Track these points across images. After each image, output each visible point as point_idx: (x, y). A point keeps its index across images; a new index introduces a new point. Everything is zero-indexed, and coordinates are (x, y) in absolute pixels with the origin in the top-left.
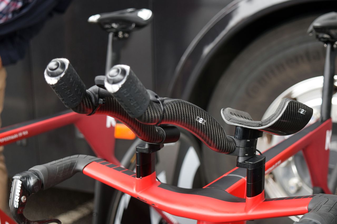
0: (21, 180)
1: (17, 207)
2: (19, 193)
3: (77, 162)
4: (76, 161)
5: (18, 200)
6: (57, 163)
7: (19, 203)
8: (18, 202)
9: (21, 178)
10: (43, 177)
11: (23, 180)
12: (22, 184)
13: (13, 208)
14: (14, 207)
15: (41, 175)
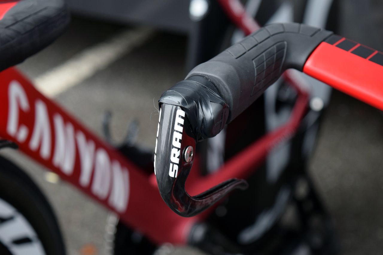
0: (183, 109)
1: (176, 177)
2: (180, 141)
3: (288, 44)
4: (286, 43)
5: (178, 159)
6: (249, 50)
7: (179, 165)
8: (178, 163)
9: (183, 102)
10: (231, 94)
11: (187, 107)
12: (185, 118)
13: (167, 180)
14: (169, 177)
15: (224, 90)
